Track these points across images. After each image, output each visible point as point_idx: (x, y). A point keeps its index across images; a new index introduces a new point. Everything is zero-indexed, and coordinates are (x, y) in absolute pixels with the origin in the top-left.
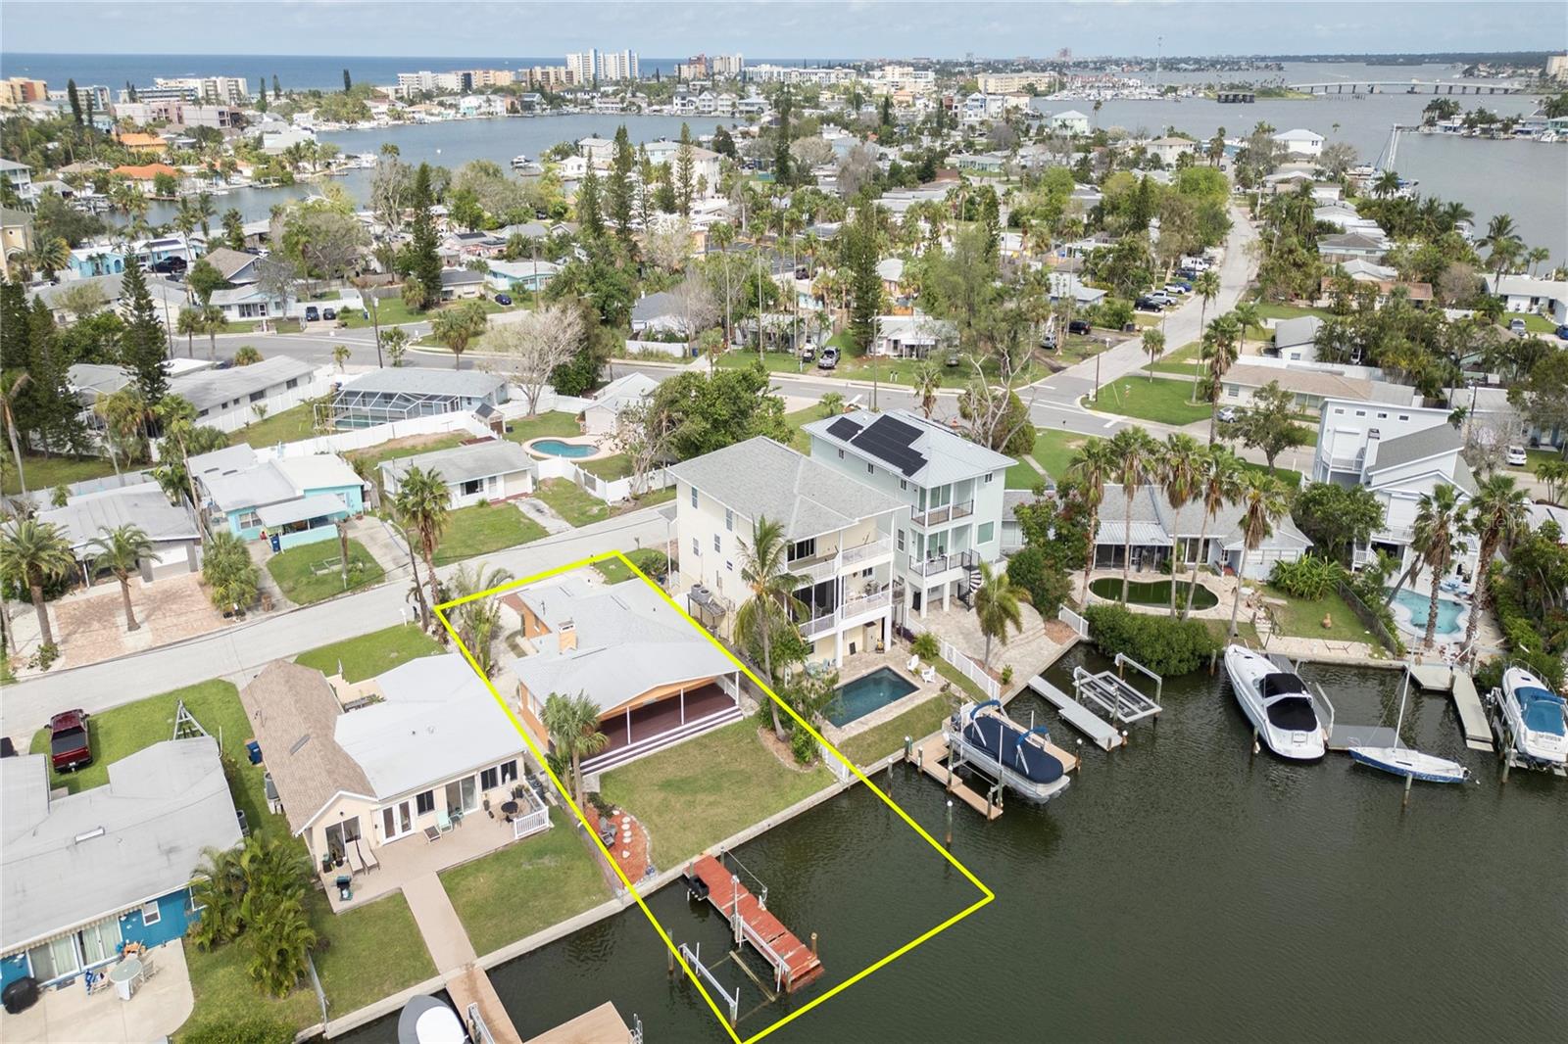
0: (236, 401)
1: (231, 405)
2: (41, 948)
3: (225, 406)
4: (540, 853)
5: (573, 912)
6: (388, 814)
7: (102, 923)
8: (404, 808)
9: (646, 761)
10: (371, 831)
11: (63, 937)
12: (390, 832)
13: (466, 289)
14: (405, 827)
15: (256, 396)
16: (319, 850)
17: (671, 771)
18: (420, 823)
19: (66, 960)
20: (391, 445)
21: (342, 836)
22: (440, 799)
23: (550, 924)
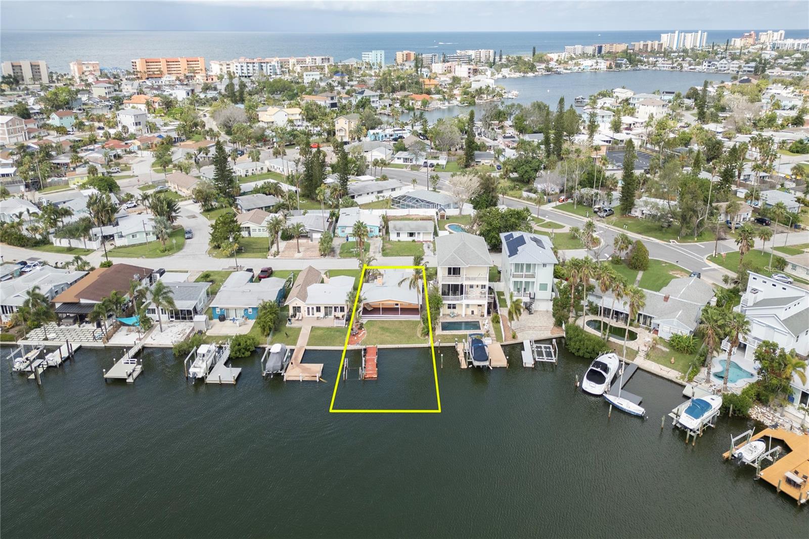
0: (372, 193)
1: (370, 194)
2: (228, 309)
3: (368, 194)
4: (337, 331)
5: (334, 346)
6: (308, 308)
7: (240, 309)
8: (313, 308)
9: (383, 321)
10: (304, 310)
11: (232, 308)
12: (309, 314)
13: (486, 161)
14: (313, 314)
15: (379, 192)
16: (291, 312)
17: (386, 325)
18: (317, 314)
19: (232, 314)
20: (407, 217)
21: (297, 309)
22: (322, 309)
23: (326, 346)
